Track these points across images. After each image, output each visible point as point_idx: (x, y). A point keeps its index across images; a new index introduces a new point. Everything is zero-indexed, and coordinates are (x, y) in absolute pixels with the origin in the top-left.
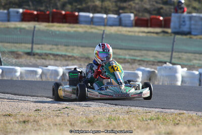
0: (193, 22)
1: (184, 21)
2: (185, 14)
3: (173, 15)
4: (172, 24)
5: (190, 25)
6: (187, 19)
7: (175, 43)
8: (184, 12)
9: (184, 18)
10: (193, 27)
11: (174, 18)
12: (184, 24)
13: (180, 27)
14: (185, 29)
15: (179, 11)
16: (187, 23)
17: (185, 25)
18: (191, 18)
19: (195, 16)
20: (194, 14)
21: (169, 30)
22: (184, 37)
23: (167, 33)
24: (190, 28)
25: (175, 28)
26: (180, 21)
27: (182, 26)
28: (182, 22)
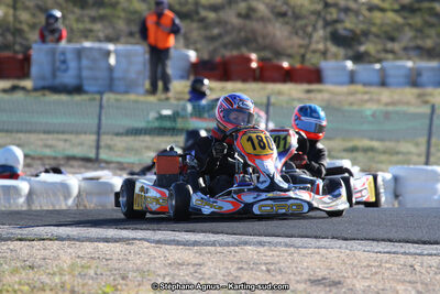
0: (85, 62)
1: (64, 62)
2: (63, 43)
3: (35, 46)
4: (34, 70)
5: (80, 69)
6: (70, 56)
8: (59, 39)
9: (63, 53)
10: (85, 73)
11: (39, 54)
12: (63, 67)
13: (54, 76)
14: (68, 78)
15: (49, 38)
16: (73, 64)
17: (66, 70)
18: (79, 53)
19: (91, 49)
20: (87, 44)
21: (28, 84)
22: (64, 97)
23: (24, 89)
24: (80, 77)
25: (43, 78)
26: (54, 62)
27: (58, 74)
28: (58, 64)
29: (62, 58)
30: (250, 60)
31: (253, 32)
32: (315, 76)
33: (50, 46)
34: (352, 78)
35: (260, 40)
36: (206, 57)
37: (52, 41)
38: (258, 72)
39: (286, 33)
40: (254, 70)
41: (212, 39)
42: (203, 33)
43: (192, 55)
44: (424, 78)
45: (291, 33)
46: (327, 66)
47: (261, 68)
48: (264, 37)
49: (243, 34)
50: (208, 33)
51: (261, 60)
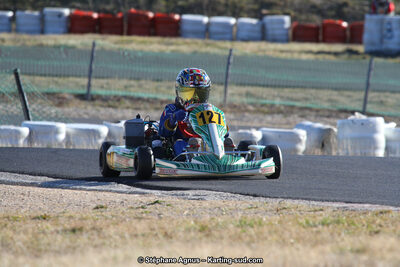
1: (390, 30)
2: (392, 14)
3: (368, 17)
4: (366, 37)
6: (395, 26)
7: (372, 73)
8: (388, 11)
9: (389, 23)
11: (371, 23)
12: (389, 35)
13: (381, 42)
14: (392, 45)
15: (380, 9)
16: (397, 33)
17: (391, 37)
21: (361, 48)
22: (390, 61)
23: (356, 53)
25: (372, 44)
26: (381, 30)
27: (385, 40)
28: (385, 32)
29: (389, 27)
33: (380, 17)
37: (382, 13)
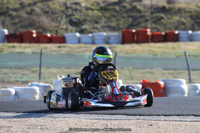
30: (32, 33)
31: (34, 20)
32: (62, 40)
34: (79, 41)
35: (37, 25)
36: (12, 32)
38: (36, 38)
39: (48, 21)
40: (34, 38)
41: (15, 24)
42: (11, 21)
43: (6, 32)
44: (112, 40)
45: (51, 21)
46: (68, 35)
47: (37, 37)
48: (39, 23)
49: (28, 22)
50: (13, 21)
51: (38, 33)
